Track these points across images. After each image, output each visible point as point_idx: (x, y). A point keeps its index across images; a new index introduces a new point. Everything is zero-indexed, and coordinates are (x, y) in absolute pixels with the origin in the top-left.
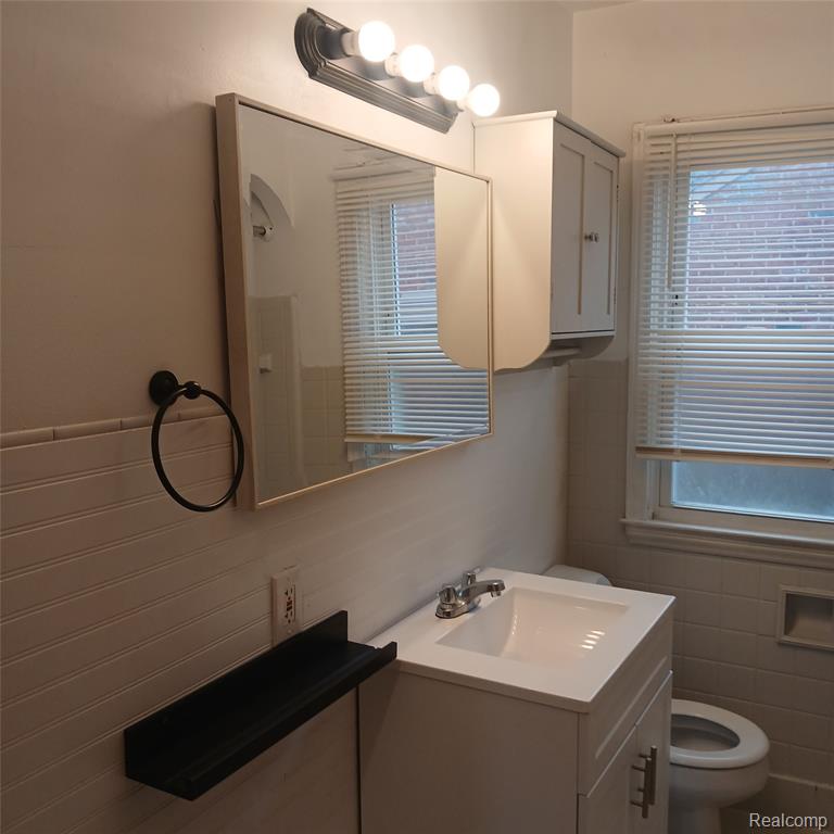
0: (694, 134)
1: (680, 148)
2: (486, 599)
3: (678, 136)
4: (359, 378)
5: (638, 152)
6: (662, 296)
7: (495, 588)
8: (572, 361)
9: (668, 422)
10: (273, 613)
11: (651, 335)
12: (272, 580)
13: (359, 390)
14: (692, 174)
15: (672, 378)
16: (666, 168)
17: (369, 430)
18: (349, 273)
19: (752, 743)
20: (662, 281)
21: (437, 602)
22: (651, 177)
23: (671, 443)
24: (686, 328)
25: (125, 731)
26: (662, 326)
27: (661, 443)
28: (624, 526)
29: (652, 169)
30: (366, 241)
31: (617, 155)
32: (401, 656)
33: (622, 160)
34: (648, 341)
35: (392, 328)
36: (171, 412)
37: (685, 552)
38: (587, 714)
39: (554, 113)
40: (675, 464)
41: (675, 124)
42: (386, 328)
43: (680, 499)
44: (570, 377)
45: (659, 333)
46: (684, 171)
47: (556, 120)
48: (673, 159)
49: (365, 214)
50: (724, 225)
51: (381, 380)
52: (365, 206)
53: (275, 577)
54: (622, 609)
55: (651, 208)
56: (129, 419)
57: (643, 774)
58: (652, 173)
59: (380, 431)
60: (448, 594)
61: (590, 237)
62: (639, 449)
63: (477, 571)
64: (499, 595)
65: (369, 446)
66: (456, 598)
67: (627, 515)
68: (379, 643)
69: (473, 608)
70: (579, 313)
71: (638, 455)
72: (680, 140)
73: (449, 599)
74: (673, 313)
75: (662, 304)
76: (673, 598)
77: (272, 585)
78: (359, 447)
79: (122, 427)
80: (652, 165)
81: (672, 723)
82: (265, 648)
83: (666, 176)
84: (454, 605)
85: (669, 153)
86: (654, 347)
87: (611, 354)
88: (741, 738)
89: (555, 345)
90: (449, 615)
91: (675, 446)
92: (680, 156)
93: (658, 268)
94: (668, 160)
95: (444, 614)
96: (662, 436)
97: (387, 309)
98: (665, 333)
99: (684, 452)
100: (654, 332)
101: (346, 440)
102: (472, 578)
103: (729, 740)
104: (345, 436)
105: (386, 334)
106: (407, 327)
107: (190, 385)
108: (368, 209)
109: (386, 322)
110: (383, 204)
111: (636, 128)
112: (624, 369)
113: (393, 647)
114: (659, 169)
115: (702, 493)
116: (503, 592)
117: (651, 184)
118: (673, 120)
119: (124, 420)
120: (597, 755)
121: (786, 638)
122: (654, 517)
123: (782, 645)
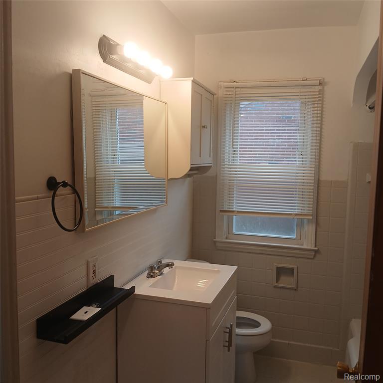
0: (242, 87)
1: (237, 93)
2: (166, 270)
3: (236, 88)
4: (101, 182)
5: (221, 93)
6: (230, 151)
7: (170, 265)
8: (195, 176)
9: (232, 203)
10: (88, 274)
11: (226, 166)
12: (88, 261)
13: (101, 188)
14: (241, 103)
15: (233, 183)
16: (231, 100)
17: (106, 205)
18: (98, 136)
19: (265, 325)
20: (230, 145)
21: (148, 272)
22: (226, 104)
23: (233, 208)
24: (238, 163)
25: (37, 320)
26: (229, 162)
27: (229, 208)
28: (215, 242)
29: (226, 100)
30: (105, 123)
31: (213, 95)
32: (137, 292)
33: (215, 96)
34: (224, 168)
35: (116, 161)
36: (58, 192)
37: (239, 252)
38: (210, 308)
39: (192, 78)
40: (234, 217)
41: (235, 83)
42: (113, 161)
43: (237, 231)
44: (194, 182)
45: (228, 165)
46: (238, 102)
47: (193, 81)
48: (234, 97)
49: (105, 111)
50: (248, 121)
51: (111, 183)
52: (105, 108)
53: (89, 260)
54: (218, 272)
55: (225, 115)
56: (40, 195)
57: (228, 334)
58: (226, 102)
59: (111, 205)
60: (152, 268)
61: (204, 127)
62: (221, 211)
63: (162, 260)
64: (172, 268)
65: (106, 212)
66: (154, 270)
67: (216, 238)
68: (128, 287)
69: (161, 274)
70: (200, 156)
71: (221, 213)
72: (237, 90)
73: (152, 270)
74: (233, 157)
75: (229, 154)
76: (237, 267)
77: (88, 264)
78: (101, 213)
79: (38, 198)
80: (226, 99)
81: (237, 320)
82: (84, 289)
83: (231, 103)
84: (154, 273)
85: (233, 94)
86: (226, 171)
87: (210, 173)
88: (261, 324)
89: (192, 169)
90: (152, 277)
91: (234, 210)
92: (237, 96)
93: (228, 139)
94: (232, 97)
95: (150, 276)
96: (229, 206)
97: (114, 153)
99: (238, 212)
100: (226, 164)
101: (96, 210)
102: (160, 262)
103: (256, 324)
104: (96, 208)
105: (114, 163)
106: (122, 160)
107: (64, 182)
108: (105, 109)
109: (113, 158)
110: (112, 108)
111: (220, 83)
112: (215, 179)
113: (133, 288)
114: (229, 101)
115: (245, 228)
116: (173, 267)
117: (225, 106)
119: (39, 195)
120: (213, 325)
121: (277, 284)
122: (226, 238)
123: (275, 287)
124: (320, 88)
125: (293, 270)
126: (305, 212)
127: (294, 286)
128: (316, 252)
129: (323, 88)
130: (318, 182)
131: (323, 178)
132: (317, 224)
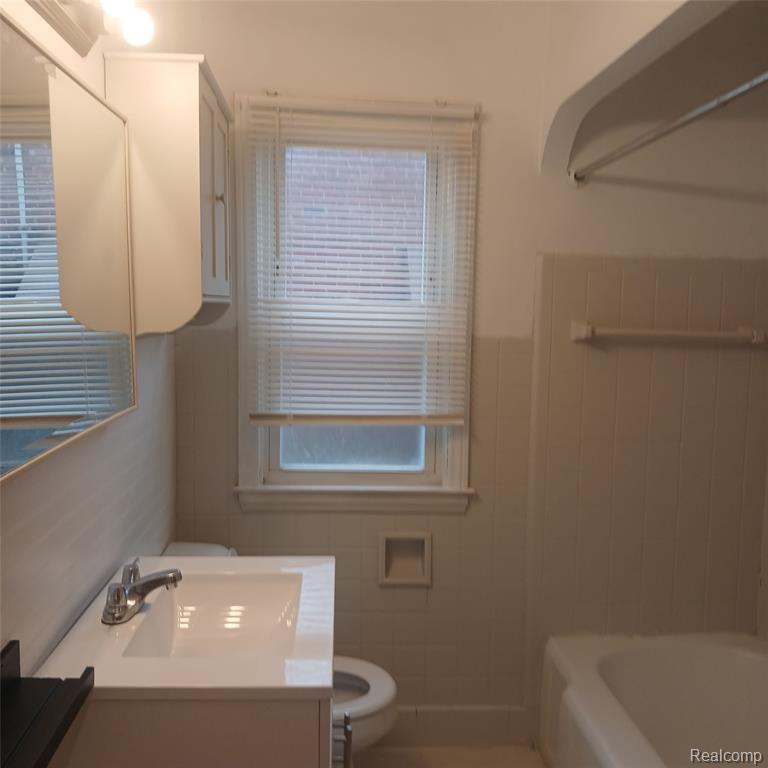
0: (296, 110)
1: (282, 123)
5: (241, 121)
7: (170, 580)
11: (259, 304)
15: (277, 346)
19: (382, 688)
22: (254, 147)
24: (286, 298)
26: (266, 295)
28: (237, 495)
29: (254, 140)
31: (228, 120)
34: (256, 309)
39: (201, 58)
40: (282, 429)
41: (277, 98)
43: (289, 463)
45: (265, 302)
47: (201, 66)
48: (278, 133)
58: (254, 143)
60: (118, 595)
62: (254, 417)
66: (124, 600)
67: (240, 483)
69: (142, 608)
70: (214, 275)
71: (251, 423)
73: (118, 600)
74: (275, 282)
75: (266, 274)
84: (124, 607)
85: (274, 126)
88: (370, 683)
90: (119, 620)
92: (282, 129)
95: (114, 619)
96: (270, 402)
98: (270, 302)
100: (260, 300)
102: (134, 572)
111: (237, 96)
113: (90, 671)
114: (260, 140)
115: (308, 455)
116: (178, 583)
118: (276, 94)
121: (388, 580)
122: (265, 482)
123: (384, 586)
124: (474, 126)
125: (422, 542)
126: (446, 410)
127: (425, 580)
128: (471, 498)
129: (480, 128)
130: (473, 341)
131: (483, 332)
132: (472, 436)
